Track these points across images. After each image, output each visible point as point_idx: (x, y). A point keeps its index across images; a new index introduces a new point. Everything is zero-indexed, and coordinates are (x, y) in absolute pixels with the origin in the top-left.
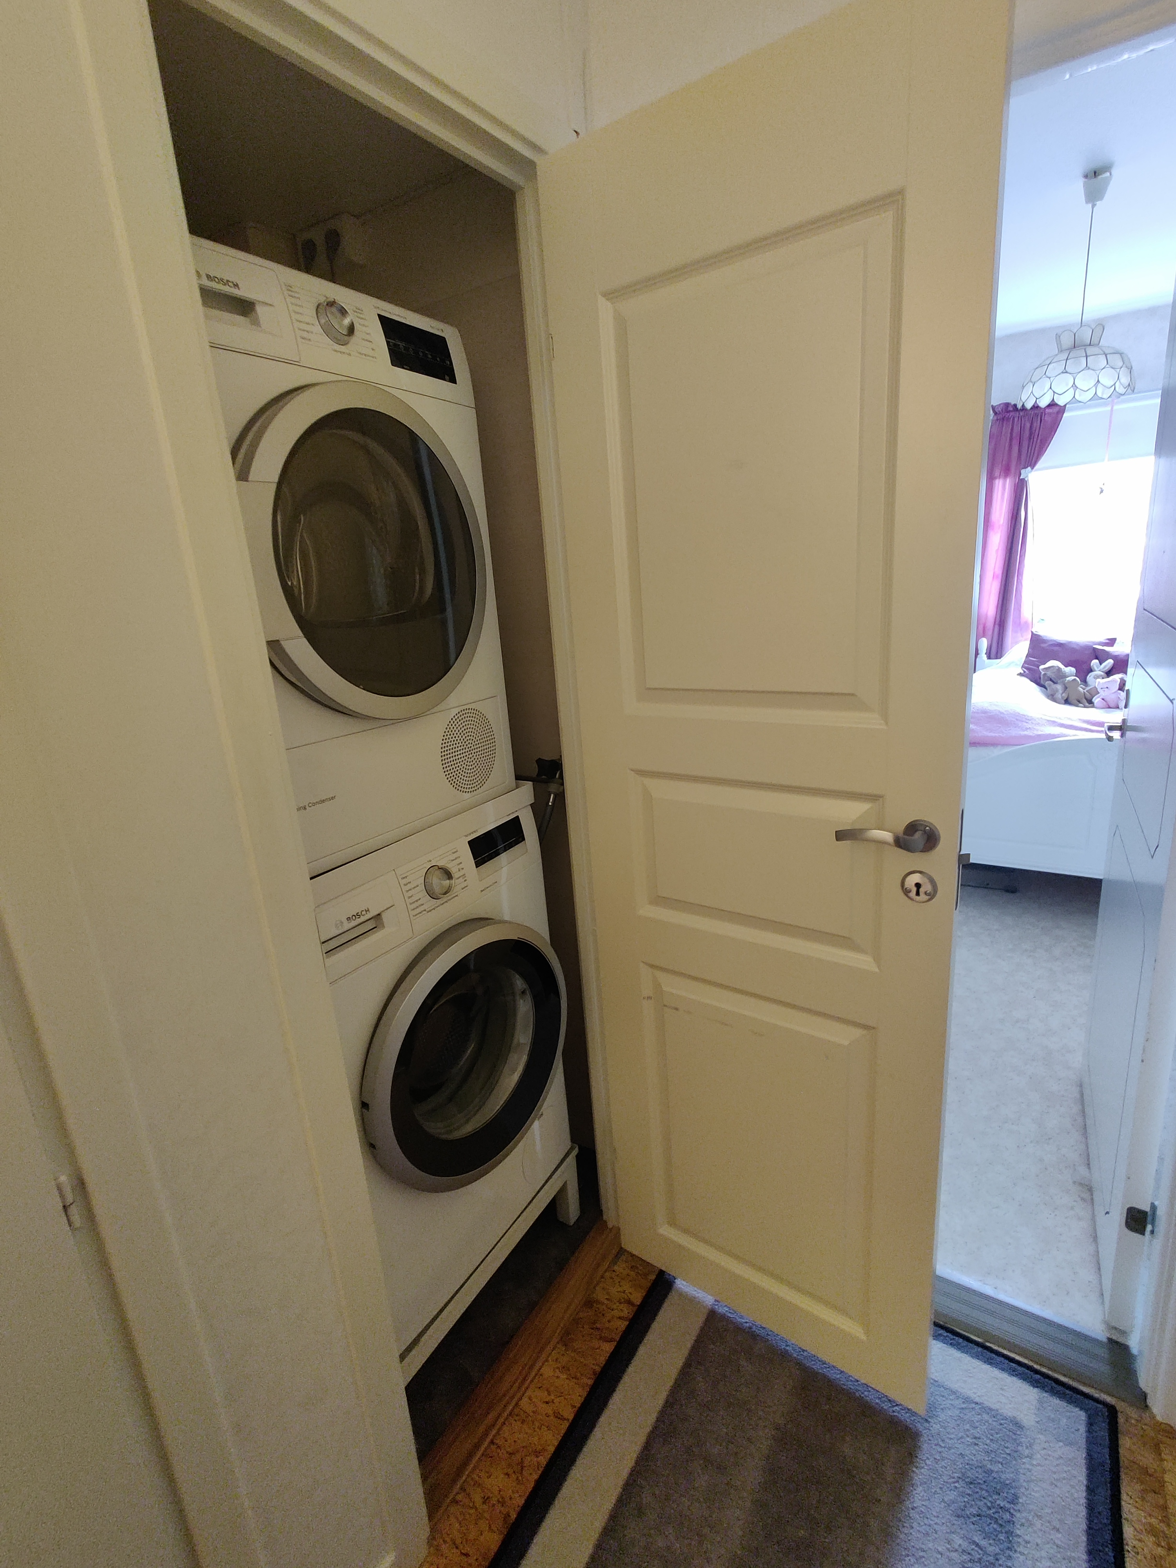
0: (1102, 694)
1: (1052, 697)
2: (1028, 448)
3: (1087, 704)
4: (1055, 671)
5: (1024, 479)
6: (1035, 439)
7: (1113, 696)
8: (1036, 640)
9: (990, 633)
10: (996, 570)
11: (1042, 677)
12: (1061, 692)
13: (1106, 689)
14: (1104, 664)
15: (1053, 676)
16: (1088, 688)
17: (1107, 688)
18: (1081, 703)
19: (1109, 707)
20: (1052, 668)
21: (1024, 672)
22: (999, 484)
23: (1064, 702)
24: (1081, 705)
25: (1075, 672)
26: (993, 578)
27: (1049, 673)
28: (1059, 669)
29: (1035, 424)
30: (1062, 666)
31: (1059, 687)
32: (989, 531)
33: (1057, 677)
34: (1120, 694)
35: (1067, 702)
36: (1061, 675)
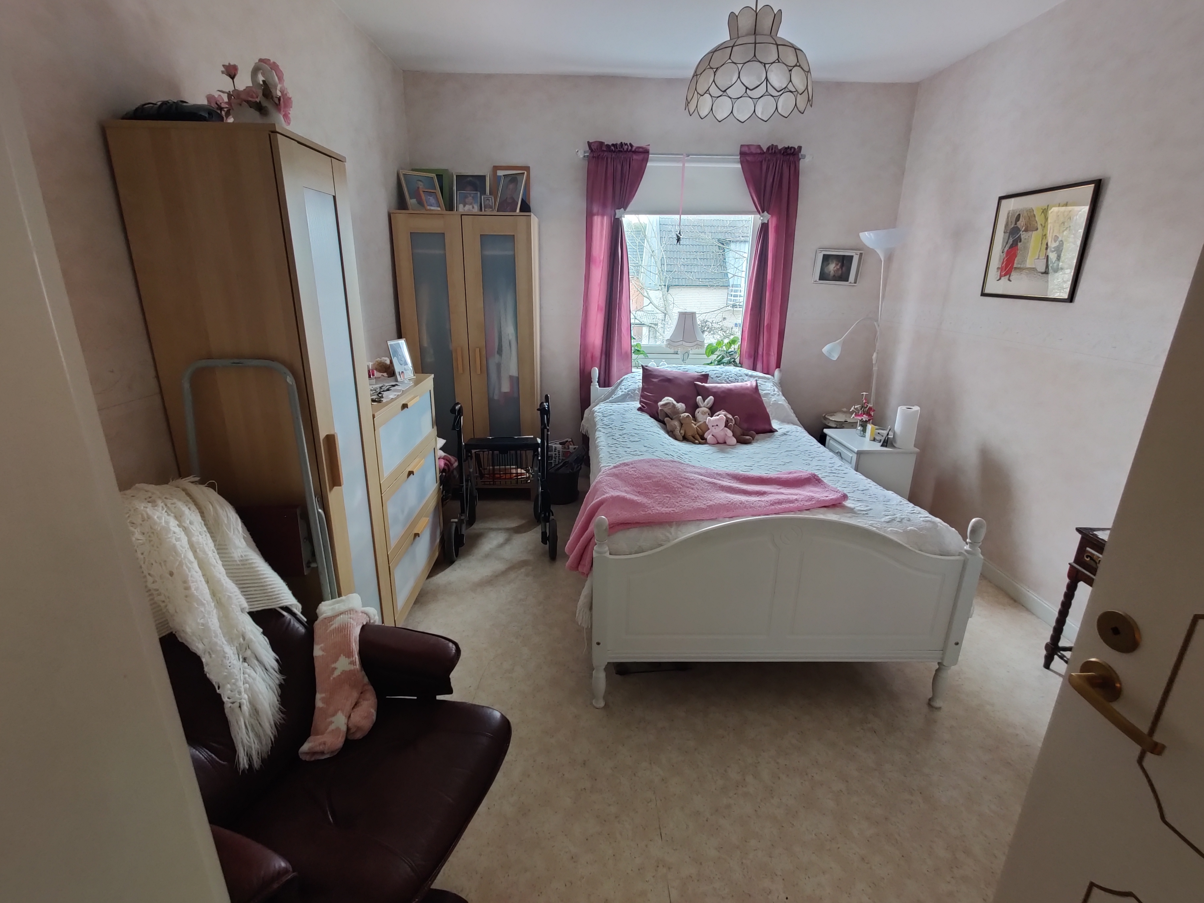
0: (714, 431)
1: (671, 433)
2: (621, 190)
3: (701, 441)
4: (670, 407)
5: (618, 219)
6: (626, 182)
7: (722, 433)
8: (648, 374)
9: (598, 361)
10: (600, 303)
11: (659, 411)
12: (678, 428)
13: (717, 427)
14: (707, 401)
15: (669, 411)
16: (698, 424)
17: (717, 425)
18: (697, 440)
19: (718, 443)
20: (668, 405)
21: (643, 406)
22: (597, 220)
23: (681, 438)
24: (697, 441)
25: (685, 407)
26: (598, 310)
27: (666, 410)
28: (674, 405)
29: (625, 168)
30: (675, 402)
31: (676, 423)
32: (591, 265)
33: (673, 414)
34: (727, 431)
35: (685, 439)
36: (676, 412)
